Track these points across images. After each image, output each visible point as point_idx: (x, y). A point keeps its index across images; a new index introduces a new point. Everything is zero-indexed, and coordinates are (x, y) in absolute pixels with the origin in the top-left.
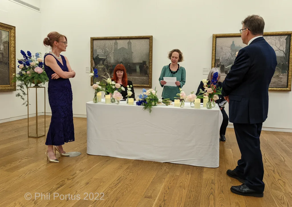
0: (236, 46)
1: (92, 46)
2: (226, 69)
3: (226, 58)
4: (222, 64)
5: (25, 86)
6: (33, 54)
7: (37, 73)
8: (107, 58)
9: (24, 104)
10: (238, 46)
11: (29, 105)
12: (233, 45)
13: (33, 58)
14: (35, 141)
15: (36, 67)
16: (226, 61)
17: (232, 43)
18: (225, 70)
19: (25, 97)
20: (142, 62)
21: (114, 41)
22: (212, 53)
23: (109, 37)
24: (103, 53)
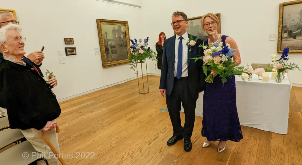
3: (294, 24)
4: (290, 30)
5: (135, 62)
7: (141, 54)
9: (135, 73)
11: (138, 74)
13: (138, 43)
14: (143, 96)
15: (140, 49)
16: (294, 27)
17: (301, 9)
21: (190, 21)
22: (279, 21)
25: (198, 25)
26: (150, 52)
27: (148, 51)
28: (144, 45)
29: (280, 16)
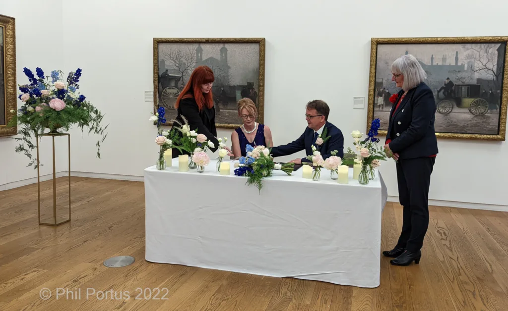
1: (156, 55)
4: (387, 91)
5: (32, 133)
6: (47, 73)
7: (54, 110)
8: (183, 76)
9: (31, 164)
11: (40, 167)
13: (48, 80)
14: (52, 234)
15: (53, 98)
16: (393, 87)
19: (33, 152)
20: (246, 85)
21: (196, 46)
22: (370, 72)
23: (187, 38)
24: (175, 68)
25: (214, 57)
26: (85, 108)
27: (79, 106)
28: (65, 88)
29: (372, 63)
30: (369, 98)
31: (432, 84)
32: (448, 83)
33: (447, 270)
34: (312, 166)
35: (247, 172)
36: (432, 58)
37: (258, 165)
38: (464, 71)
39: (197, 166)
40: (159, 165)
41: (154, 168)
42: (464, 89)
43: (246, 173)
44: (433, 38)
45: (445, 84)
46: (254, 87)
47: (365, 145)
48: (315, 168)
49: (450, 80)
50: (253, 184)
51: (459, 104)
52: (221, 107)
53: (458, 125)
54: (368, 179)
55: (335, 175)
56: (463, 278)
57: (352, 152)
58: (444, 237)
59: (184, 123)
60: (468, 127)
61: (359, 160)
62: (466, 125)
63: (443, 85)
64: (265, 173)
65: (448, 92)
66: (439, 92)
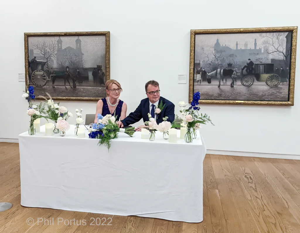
0: (221, 45)
1: (27, 46)
2: (209, 76)
3: (208, 62)
4: (204, 70)
8: (47, 61)
10: (224, 45)
12: (217, 44)
16: (208, 66)
17: (215, 42)
18: (208, 78)
20: (96, 67)
21: (57, 38)
22: (190, 55)
23: (50, 33)
24: (42, 55)
25: (72, 46)
29: (192, 49)
30: (190, 76)
31: (237, 63)
32: (249, 63)
33: (254, 207)
34: (148, 129)
35: (99, 135)
36: (237, 44)
37: (107, 130)
38: (261, 53)
39: (60, 132)
40: (30, 131)
41: (26, 134)
42: (262, 67)
43: (97, 136)
44: (237, 29)
45: (247, 64)
46: (102, 69)
47: (189, 112)
48: (151, 131)
49: (251, 60)
50: (103, 144)
51: (258, 78)
52: (77, 84)
53: (258, 95)
54: (192, 138)
55: (167, 136)
56: (267, 213)
57: (179, 118)
58: (251, 181)
59: (49, 99)
60: (265, 96)
61: (185, 124)
62: (264, 94)
63: (246, 65)
64: (112, 135)
65: (250, 69)
66: (243, 69)
